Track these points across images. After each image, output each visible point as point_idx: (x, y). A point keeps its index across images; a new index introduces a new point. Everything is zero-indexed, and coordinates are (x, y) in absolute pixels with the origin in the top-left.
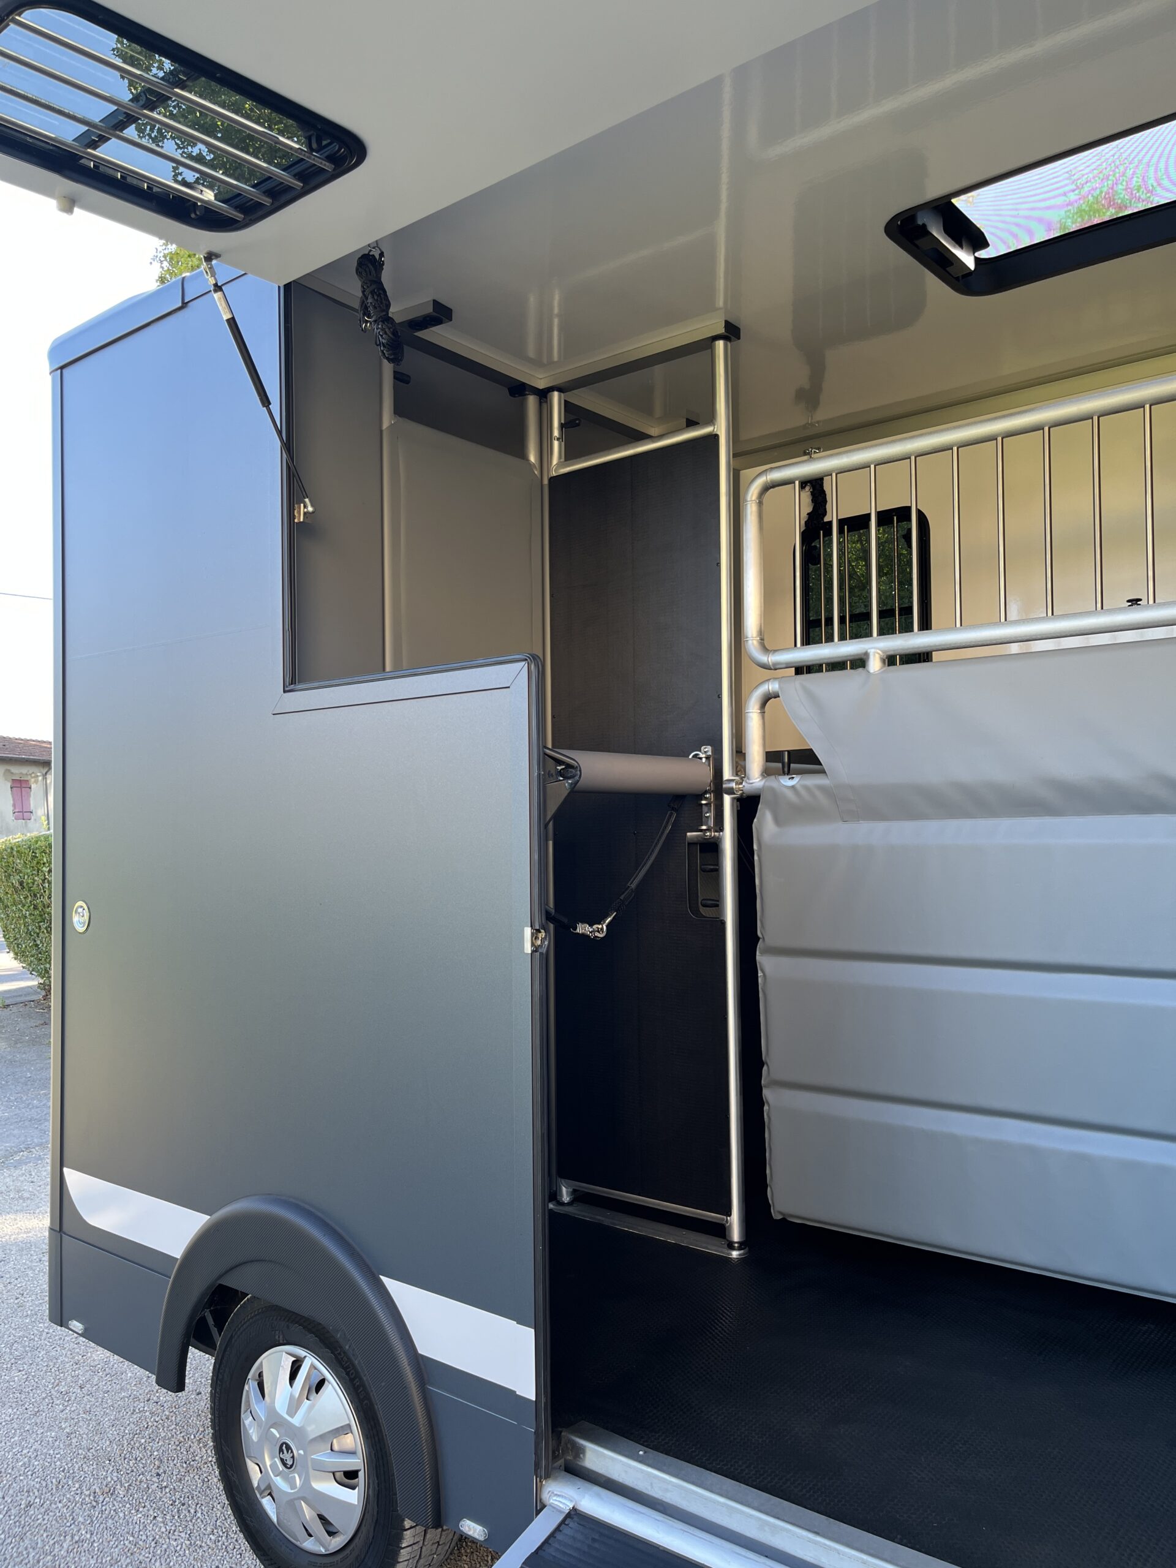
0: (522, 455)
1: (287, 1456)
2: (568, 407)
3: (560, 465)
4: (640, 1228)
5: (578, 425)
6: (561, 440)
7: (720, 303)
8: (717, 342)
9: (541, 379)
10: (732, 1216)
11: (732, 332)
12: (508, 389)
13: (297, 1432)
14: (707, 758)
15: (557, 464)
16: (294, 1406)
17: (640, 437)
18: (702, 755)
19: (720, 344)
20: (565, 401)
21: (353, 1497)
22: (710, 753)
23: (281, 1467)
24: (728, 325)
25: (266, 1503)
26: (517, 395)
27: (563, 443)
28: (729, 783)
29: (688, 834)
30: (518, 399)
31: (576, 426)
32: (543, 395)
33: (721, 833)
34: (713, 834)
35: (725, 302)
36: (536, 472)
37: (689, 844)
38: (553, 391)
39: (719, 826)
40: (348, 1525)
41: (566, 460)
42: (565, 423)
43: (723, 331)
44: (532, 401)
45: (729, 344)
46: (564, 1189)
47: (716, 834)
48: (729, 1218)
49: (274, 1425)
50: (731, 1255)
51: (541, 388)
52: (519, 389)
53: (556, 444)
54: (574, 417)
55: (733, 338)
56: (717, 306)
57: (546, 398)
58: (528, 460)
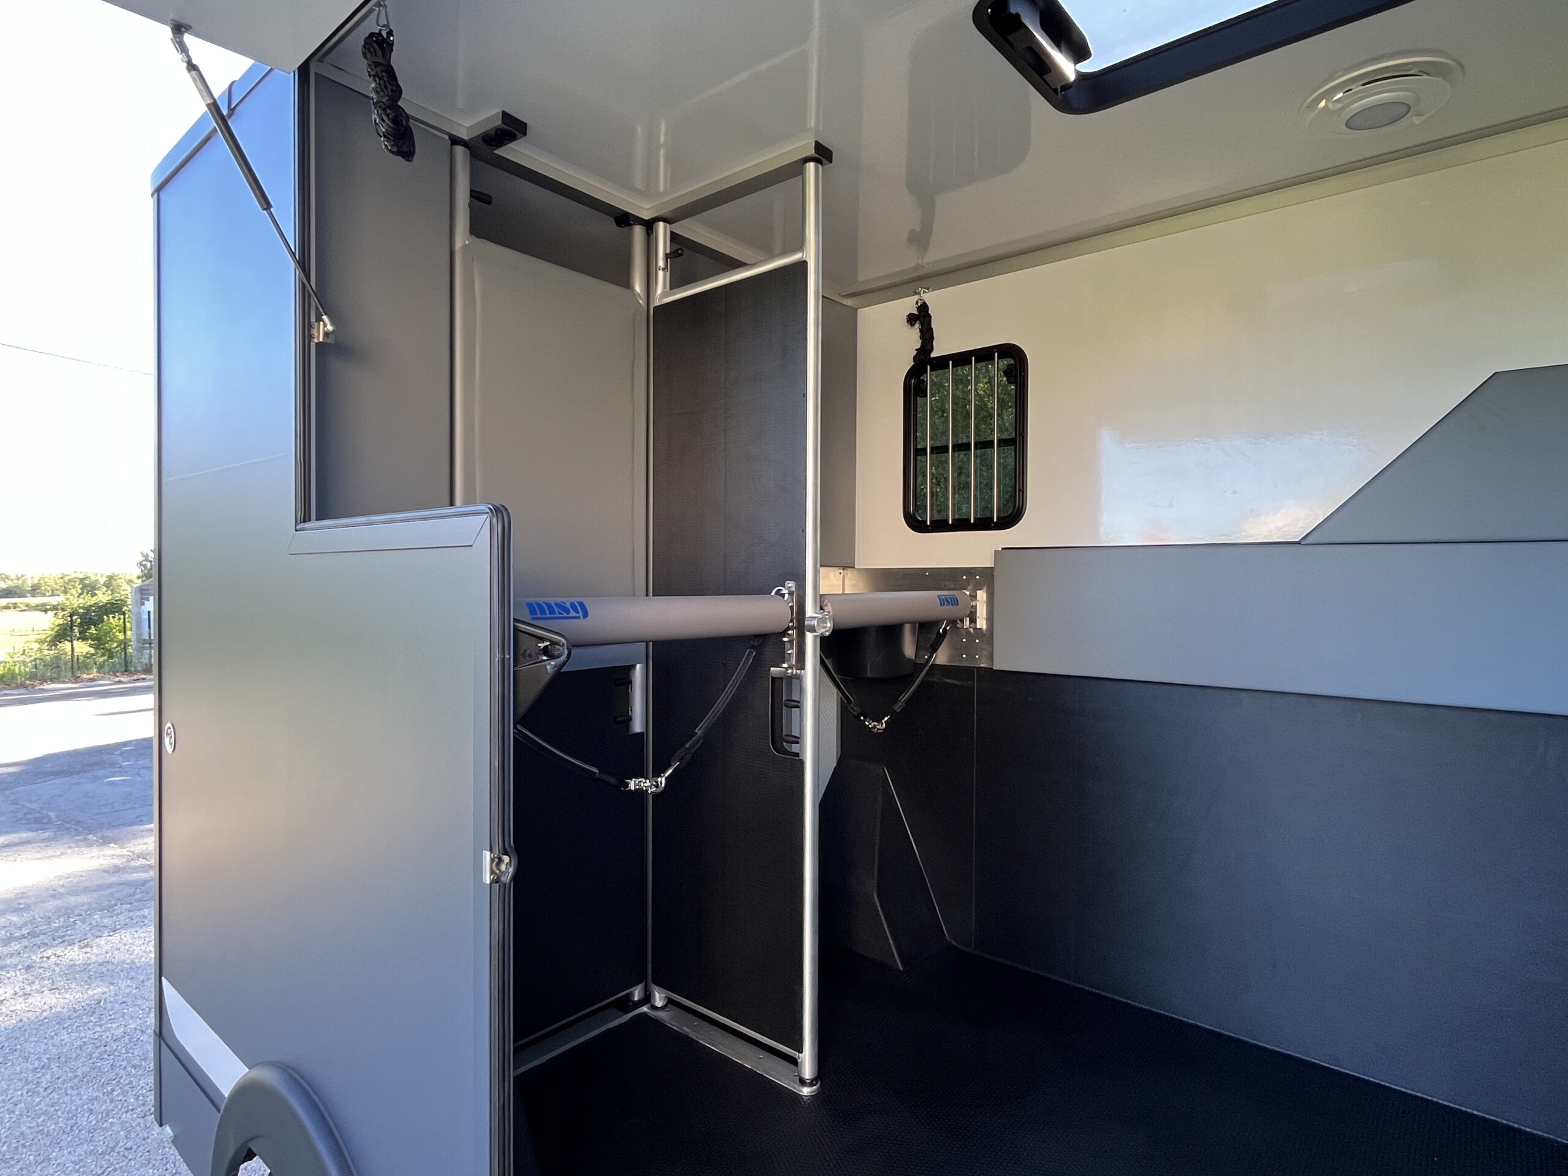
0: (627, 284)
2: (674, 237)
3: (664, 295)
4: (720, 1046)
5: (681, 255)
6: (666, 270)
7: (812, 123)
8: (807, 164)
9: (646, 209)
10: (803, 1053)
11: (822, 154)
12: (614, 219)
14: (791, 594)
15: (663, 293)
17: (736, 264)
18: (785, 591)
19: (811, 166)
20: (672, 233)
22: (793, 589)
24: (819, 146)
26: (623, 225)
27: (668, 274)
28: (811, 621)
29: (772, 669)
30: (626, 229)
31: (678, 257)
32: (649, 226)
33: (803, 671)
34: (794, 671)
35: (817, 123)
36: (641, 302)
37: (772, 678)
38: (659, 221)
39: (801, 663)
41: (671, 289)
42: (670, 253)
43: (813, 152)
44: (638, 231)
45: (820, 166)
46: (657, 995)
47: (799, 672)
48: (800, 1055)
50: (802, 1092)
51: (646, 218)
52: (624, 219)
53: (661, 273)
54: (680, 246)
55: (824, 161)
56: (808, 127)
57: (652, 228)
58: (633, 290)
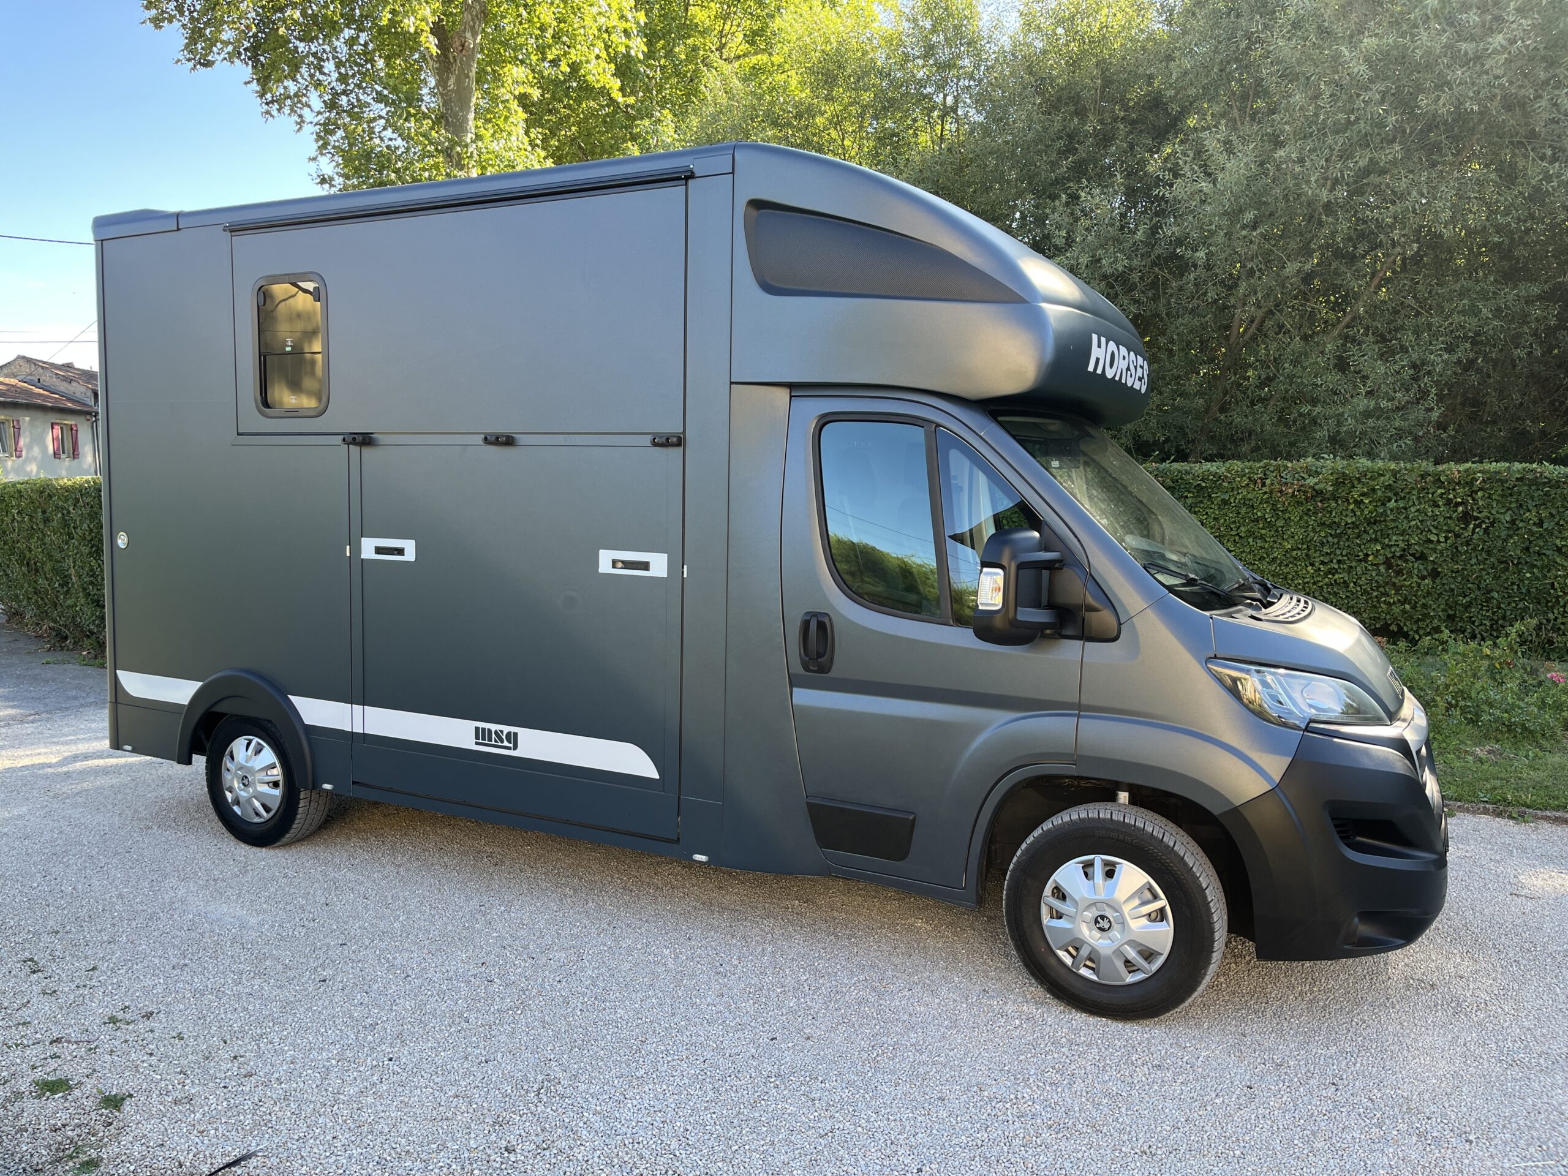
1: (246, 781)
13: (250, 770)
16: (248, 760)
21: (277, 792)
23: (242, 787)
25: (236, 808)
40: (275, 805)
49: (239, 770)
